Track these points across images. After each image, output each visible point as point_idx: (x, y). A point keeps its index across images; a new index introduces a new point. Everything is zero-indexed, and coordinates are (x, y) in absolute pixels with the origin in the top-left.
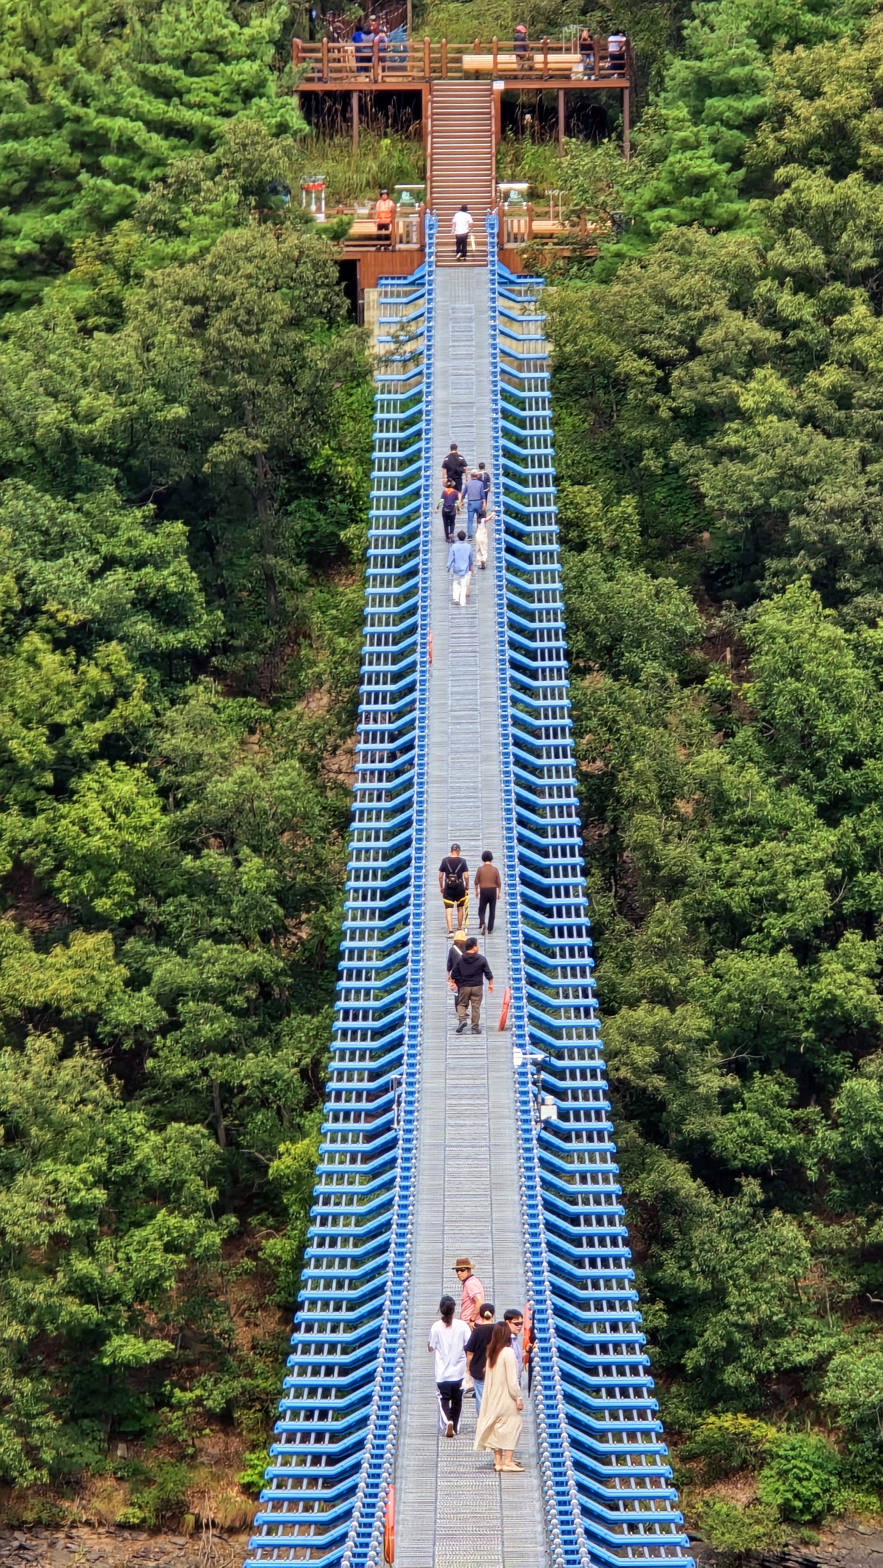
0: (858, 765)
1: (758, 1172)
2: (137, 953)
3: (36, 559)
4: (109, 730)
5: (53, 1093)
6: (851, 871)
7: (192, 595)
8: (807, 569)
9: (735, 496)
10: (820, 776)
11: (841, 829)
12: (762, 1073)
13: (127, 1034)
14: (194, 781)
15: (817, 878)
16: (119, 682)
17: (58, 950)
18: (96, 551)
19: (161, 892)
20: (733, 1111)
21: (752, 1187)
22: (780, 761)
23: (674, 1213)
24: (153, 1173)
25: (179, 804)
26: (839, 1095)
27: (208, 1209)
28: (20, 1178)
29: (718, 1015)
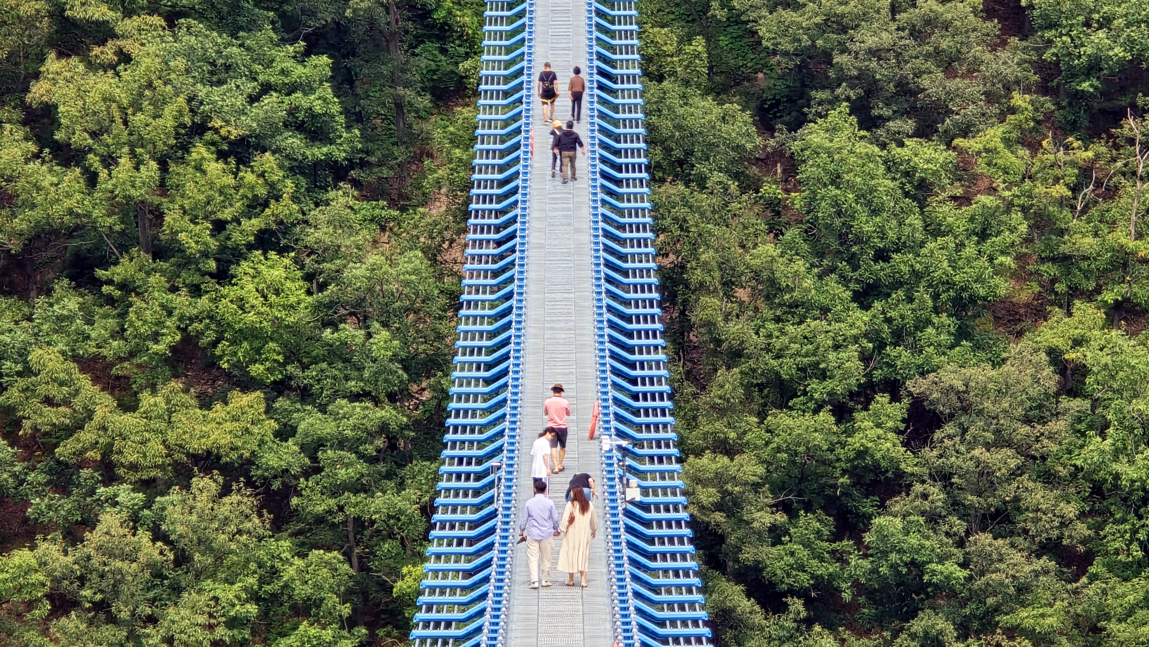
0: (887, 259)
1: (802, 593)
2: (286, 410)
3: (204, 85)
4: (263, 226)
5: (215, 525)
6: (881, 345)
7: (333, 116)
8: (848, 99)
9: (787, 39)
10: (855, 269)
11: (872, 311)
12: (806, 512)
13: (275, 477)
14: (333, 267)
15: (853, 351)
16: (272, 186)
17: (218, 406)
18: (255, 80)
19: (305, 360)
20: (782, 543)
21: (797, 605)
22: (821, 255)
23: (731, 628)
24: (296, 592)
25: (322, 287)
26: (869, 530)
27: (342, 621)
28: (185, 595)
29: (770, 464)
